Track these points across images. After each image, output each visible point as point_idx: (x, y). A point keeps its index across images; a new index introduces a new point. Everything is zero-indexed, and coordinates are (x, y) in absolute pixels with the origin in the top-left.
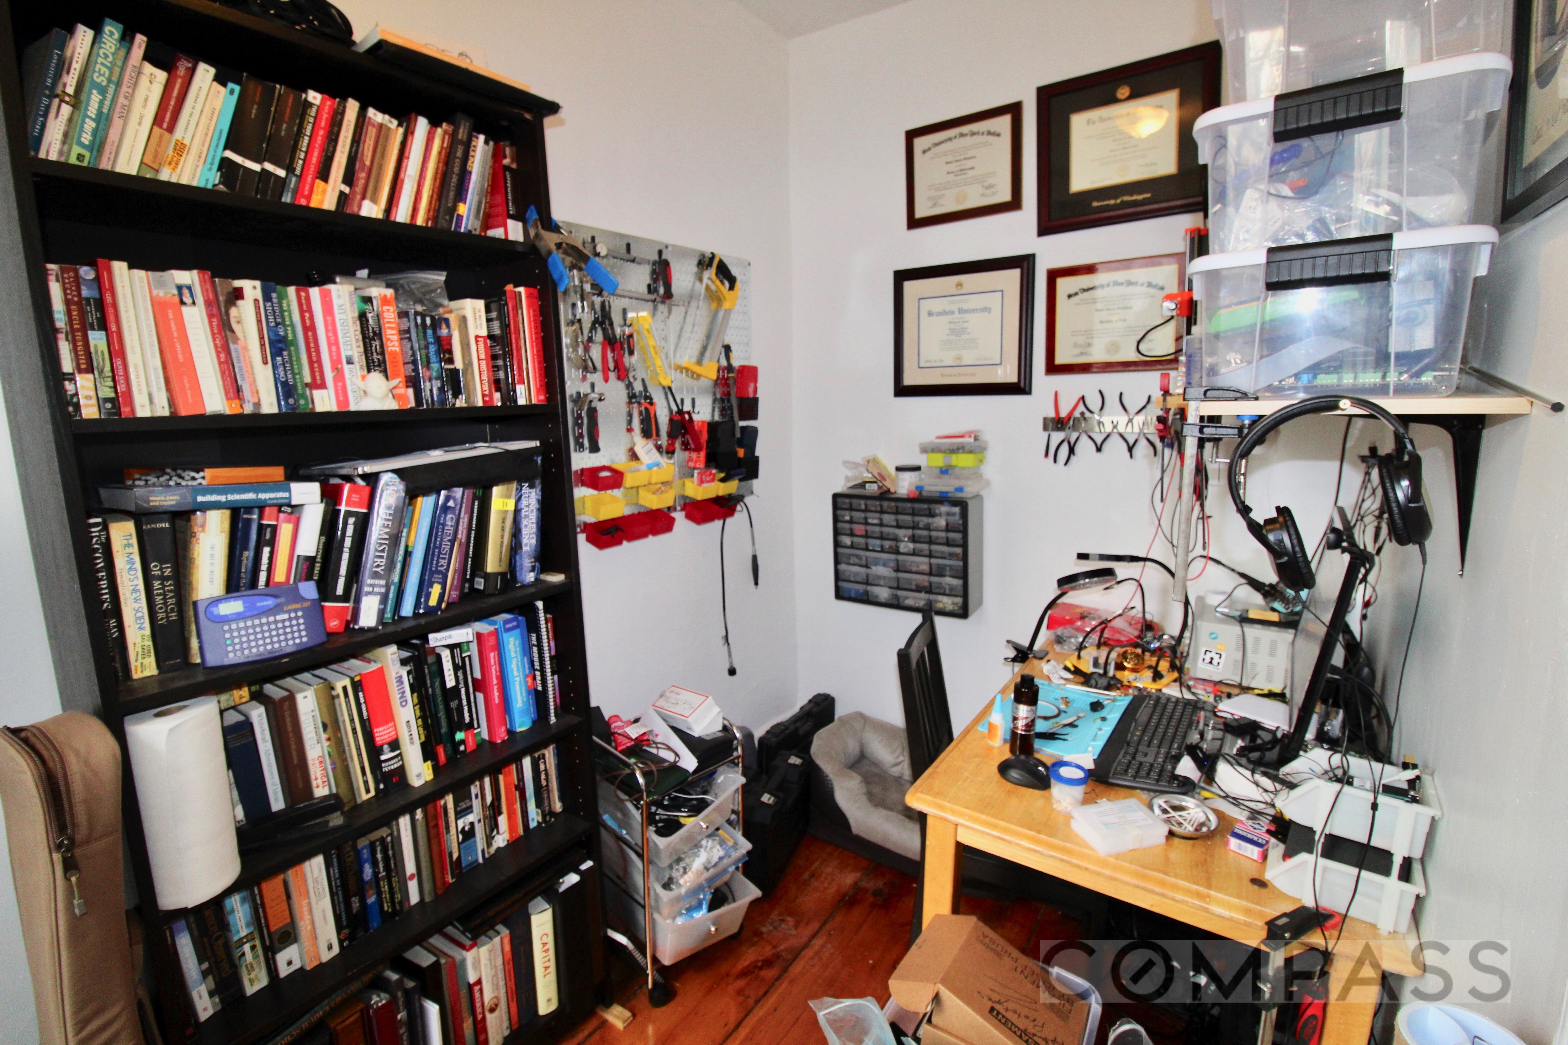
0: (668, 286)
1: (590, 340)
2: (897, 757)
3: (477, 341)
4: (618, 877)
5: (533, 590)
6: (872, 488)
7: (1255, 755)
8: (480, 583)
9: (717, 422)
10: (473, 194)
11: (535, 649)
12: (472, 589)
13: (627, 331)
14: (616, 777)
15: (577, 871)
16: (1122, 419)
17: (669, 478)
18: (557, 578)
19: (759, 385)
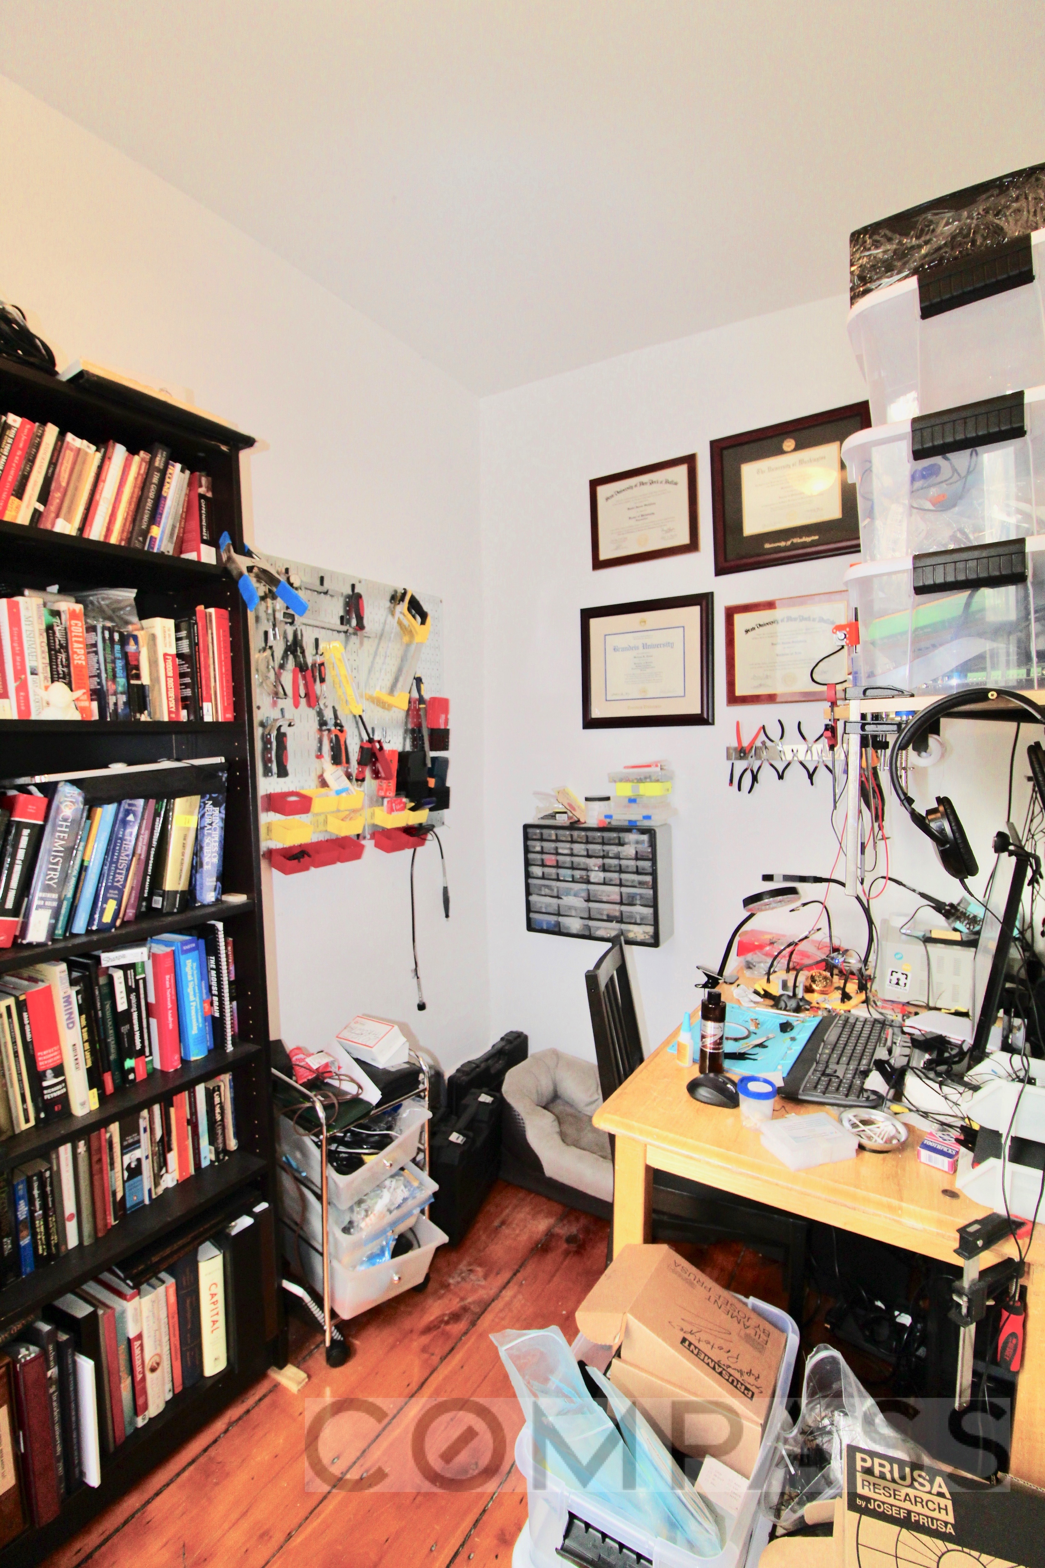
0: (360, 619)
1: (282, 666)
2: (591, 1096)
3: (165, 659)
4: (296, 1224)
5: (213, 909)
6: (562, 820)
7: (942, 1068)
8: (158, 902)
9: (408, 752)
10: (167, 518)
11: (213, 973)
12: (149, 907)
13: (319, 660)
14: (294, 1112)
15: (250, 1214)
16: (802, 747)
17: (359, 806)
18: (238, 899)
19: (450, 716)
